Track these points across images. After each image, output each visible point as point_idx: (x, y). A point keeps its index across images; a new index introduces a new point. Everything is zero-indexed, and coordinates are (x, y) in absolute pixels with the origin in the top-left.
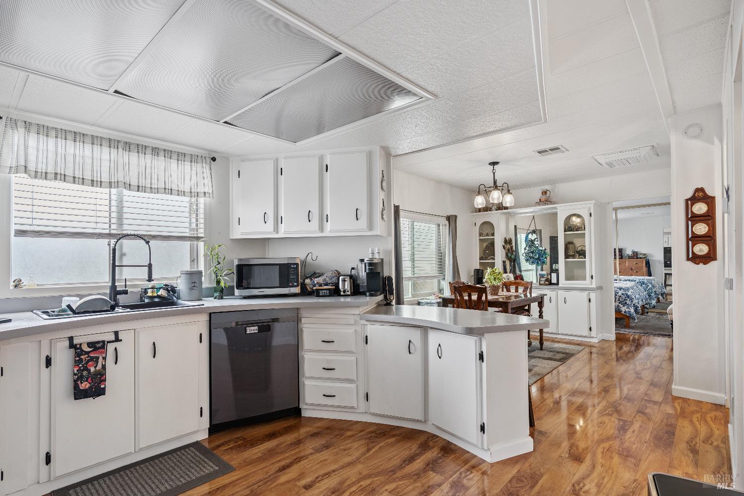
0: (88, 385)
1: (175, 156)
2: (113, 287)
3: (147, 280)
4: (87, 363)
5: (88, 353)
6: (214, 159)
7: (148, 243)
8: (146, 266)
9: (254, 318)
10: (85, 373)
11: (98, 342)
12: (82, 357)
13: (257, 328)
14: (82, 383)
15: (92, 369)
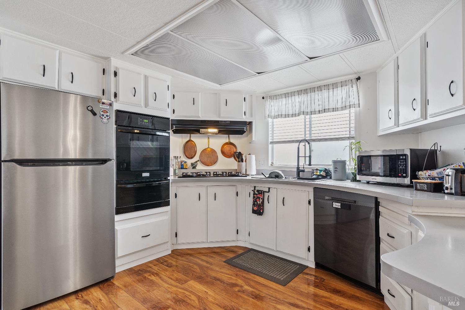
0: (256, 209)
1: (331, 87)
2: (298, 168)
3: (308, 165)
4: (257, 199)
5: (257, 194)
6: (358, 79)
7: (309, 143)
8: (308, 157)
9: (338, 196)
10: (256, 203)
11: (260, 191)
12: (255, 195)
13: (340, 204)
14: (254, 207)
15: (258, 202)
